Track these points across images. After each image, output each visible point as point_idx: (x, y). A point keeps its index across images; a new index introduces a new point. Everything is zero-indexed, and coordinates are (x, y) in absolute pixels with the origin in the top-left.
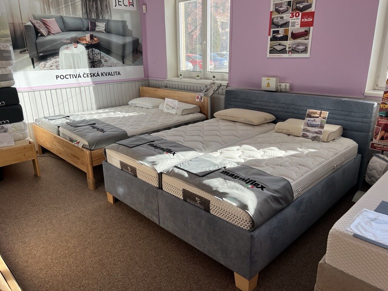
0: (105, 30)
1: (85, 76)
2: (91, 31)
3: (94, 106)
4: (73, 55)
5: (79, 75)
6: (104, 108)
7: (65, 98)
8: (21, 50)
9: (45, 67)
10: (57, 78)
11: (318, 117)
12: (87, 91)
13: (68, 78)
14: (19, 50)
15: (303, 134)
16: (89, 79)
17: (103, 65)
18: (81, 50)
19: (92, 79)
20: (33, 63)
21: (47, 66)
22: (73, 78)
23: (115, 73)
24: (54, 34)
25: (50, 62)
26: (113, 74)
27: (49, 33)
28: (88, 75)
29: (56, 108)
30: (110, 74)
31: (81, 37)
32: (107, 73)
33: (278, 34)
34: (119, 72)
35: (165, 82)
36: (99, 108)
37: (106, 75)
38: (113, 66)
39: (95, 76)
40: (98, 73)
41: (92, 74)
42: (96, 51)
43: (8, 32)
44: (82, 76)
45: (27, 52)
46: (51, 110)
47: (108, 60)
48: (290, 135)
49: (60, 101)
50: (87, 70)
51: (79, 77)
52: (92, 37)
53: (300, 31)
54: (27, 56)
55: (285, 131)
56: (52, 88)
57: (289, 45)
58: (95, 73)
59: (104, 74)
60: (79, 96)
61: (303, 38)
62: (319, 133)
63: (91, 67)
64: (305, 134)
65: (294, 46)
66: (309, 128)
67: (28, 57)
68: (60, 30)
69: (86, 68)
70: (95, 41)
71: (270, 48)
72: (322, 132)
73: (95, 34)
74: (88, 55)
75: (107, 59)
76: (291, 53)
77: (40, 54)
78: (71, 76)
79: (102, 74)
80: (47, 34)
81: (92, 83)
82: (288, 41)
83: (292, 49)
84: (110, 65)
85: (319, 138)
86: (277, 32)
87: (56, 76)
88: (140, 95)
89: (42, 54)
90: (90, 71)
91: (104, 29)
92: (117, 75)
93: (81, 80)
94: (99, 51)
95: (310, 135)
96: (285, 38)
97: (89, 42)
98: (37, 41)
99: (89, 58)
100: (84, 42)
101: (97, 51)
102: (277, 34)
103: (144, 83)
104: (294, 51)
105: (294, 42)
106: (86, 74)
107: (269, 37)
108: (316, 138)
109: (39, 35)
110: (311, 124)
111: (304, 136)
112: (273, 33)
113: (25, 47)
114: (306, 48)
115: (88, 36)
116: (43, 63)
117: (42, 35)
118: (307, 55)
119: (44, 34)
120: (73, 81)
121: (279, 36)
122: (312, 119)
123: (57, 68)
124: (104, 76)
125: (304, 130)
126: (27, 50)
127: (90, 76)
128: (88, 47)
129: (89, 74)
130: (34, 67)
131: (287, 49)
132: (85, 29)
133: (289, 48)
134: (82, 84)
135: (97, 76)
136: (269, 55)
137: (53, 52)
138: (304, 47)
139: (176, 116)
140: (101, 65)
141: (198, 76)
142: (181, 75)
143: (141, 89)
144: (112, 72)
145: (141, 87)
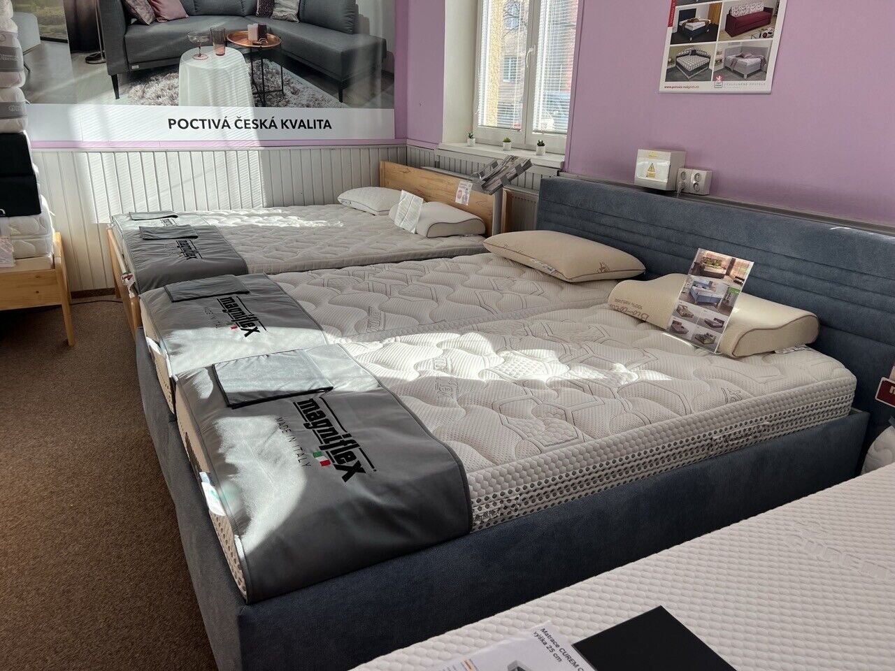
0: (298, 15)
1: (239, 124)
2: (261, 16)
3: (260, 198)
4: (215, 74)
5: (225, 121)
6: (284, 205)
7: (187, 174)
8: (88, 55)
9: (143, 97)
10: (170, 124)
11: (720, 276)
12: (244, 163)
13: (198, 128)
14: (85, 56)
15: (674, 322)
16: (252, 134)
17: (288, 102)
18: (233, 63)
19: (259, 135)
20: (116, 88)
21: (147, 95)
22: (210, 128)
23: (317, 123)
24: (168, 20)
25: (157, 86)
26: (312, 125)
27: (157, 18)
28: (247, 122)
29: (165, 195)
30: (304, 126)
31: (235, 31)
32: (296, 121)
33: (692, 21)
34: (327, 121)
35: (437, 153)
36: (271, 204)
37: (294, 127)
38: (314, 106)
39: (266, 128)
40: (272, 121)
41: (258, 123)
42: (271, 66)
43: (60, 12)
44: (232, 124)
45: (103, 60)
46: (153, 198)
47: (302, 90)
48: (645, 322)
49: (176, 179)
50: (248, 112)
51: (224, 126)
52: (262, 31)
53: (752, 11)
54: (101, 70)
55: (631, 309)
56: (156, 147)
57: (718, 53)
58: (266, 120)
59: (288, 124)
60: (221, 173)
61: (756, 32)
62: (715, 327)
63: (256, 105)
64: (678, 323)
65: (731, 57)
66: (693, 308)
67: (103, 73)
68: (183, 12)
69: (246, 105)
70: (270, 42)
71: (669, 63)
72: (725, 325)
73: (270, 24)
74: (252, 74)
75: (299, 87)
76: (722, 80)
77: (133, 67)
78: (206, 123)
79: (283, 124)
80: (151, 20)
81: (257, 144)
82: (717, 42)
83: (726, 68)
84: (305, 102)
85: (713, 342)
86: (689, 15)
87: (170, 120)
88: (378, 180)
89: (138, 67)
90: (255, 113)
91: (295, 12)
92: (323, 126)
93: (232, 134)
94: (279, 67)
95: (691, 328)
96: (709, 33)
97: (254, 44)
98: (127, 36)
99: (253, 83)
100: (245, 44)
101: (273, 66)
102: (689, 22)
103: (392, 152)
104: (730, 70)
105: (733, 44)
106: (243, 122)
107: (670, 31)
108: (706, 341)
109: (133, 21)
110: (699, 297)
111: (677, 330)
112: (680, 20)
113: (97, 48)
114: (764, 62)
115: (252, 28)
116: (138, 87)
117: (140, 22)
118: (763, 86)
119: (146, 21)
120: (211, 134)
121: (695, 26)
122: (706, 280)
123: (173, 101)
124: (288, 128)
125: (678, 310)
126: (104, 56)
127: (252, 125)
128: (252, 55)
129: (251, 120)
130: (117, 97)
131: (712, 67)
132: (246, 11)
133: (718, 62)
134: (231, 144)
135: (270, 128)
136: (664, 86)
137: (164, 63)
138: (759, 60)
139: (414, 238)
140: (283, 102)
141: (507, 141)
142: (471, 137)
143: (381, 167)
144: (308, 121)
145: (381, 163)
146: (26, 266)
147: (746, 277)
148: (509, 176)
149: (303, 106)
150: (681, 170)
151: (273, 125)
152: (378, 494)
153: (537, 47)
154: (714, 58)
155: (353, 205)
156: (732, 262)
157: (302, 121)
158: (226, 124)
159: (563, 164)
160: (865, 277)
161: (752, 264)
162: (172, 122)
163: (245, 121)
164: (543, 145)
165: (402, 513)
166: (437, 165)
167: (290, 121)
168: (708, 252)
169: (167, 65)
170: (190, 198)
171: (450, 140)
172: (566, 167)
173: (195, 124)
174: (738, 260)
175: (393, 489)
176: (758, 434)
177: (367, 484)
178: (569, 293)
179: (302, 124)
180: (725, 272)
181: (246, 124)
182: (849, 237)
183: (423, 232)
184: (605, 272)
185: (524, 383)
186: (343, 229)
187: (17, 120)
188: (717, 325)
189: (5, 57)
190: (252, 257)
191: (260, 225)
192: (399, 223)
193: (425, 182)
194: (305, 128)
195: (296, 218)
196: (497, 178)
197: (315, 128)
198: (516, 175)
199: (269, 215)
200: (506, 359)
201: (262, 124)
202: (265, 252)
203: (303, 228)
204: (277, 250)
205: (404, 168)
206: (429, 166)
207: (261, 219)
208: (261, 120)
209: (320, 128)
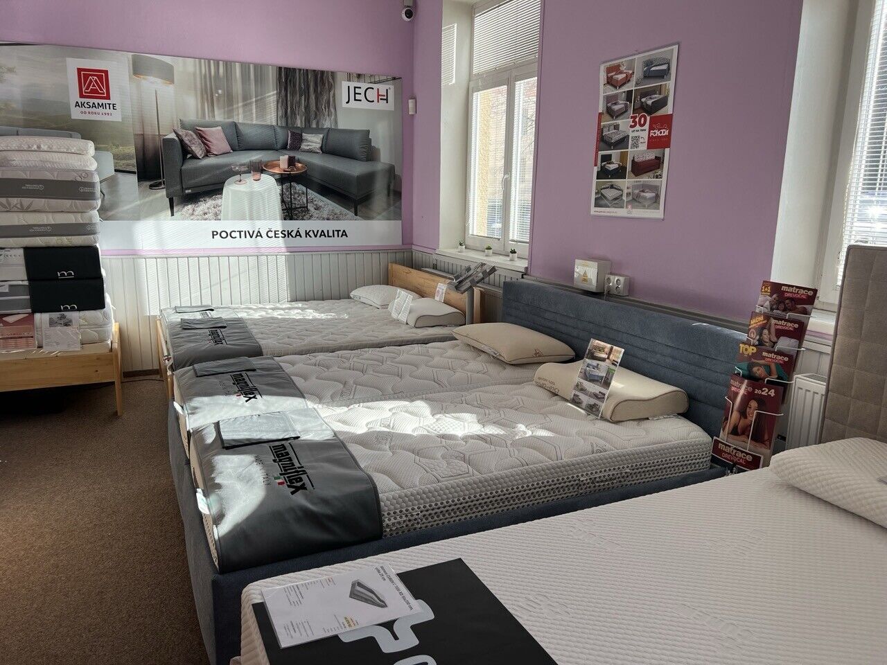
0: (321, 148)
1: (270, 234)
2: (290, 149)
3: (285, 294)
4: (251, 195)
5: (259, 232)
6: (305, 300)
7: (225, 276)
8: (152, 183)
9: (193, 214)
10: (213, 235)
11: (603, 360)
12: (272, 265)
13: (236, 237)
14: (149, 183)
15: (575, 395)
16: (280, 242)
17: (311, 216)
18: (267, 188)
19: (285, 242)
20: (172, 207)
21: (196, 213)
22: (246, 237)
23: (336, 233)
24: (217, 155)
25: (205, 205)
26: (331, 234)
27: (208, 153)
28: (277, 233)
29: (206, 292)
31: (269, 161)
32: (318, 231)
33: (610, 163)
34: (344, 231)
35: (435, 257)
36: (295, 300)
37: (316, 236)
38: (333, 219)
39: (292, 237)
40: (298, 231)
41: (286, 233)
42: (298, 188)
43: (131, 150)
44: (264, 234)
45: (163, 186)
46: (196, 295)
47: (323, 206)
48: (557, 395)
49: (215, 278)
50: (278, 225)
51: (257, 236)
52: (292, 162)
53: (648, 158)
54: (161, 193)
55: (548, 385)
56: (202, 253)
57: (628, 188)
58: (292, 231)
59: (311, 234)
60: (254, 274)
61: (651, 174)
62: (599, 398)
63: (285, 219)
64: (577, 396)
65: (637, 191)
66: (587, 385)
67: (162, 197)
68: (228, 148)
69: (276, 219)
70: (298, 169)
71: (596, 193)
72: (606, 397)
73: (298, 156)
74: (282, 195)
75: (321, 204)
76: (632, 208)
77: (187, 191)
78: (243, 234)
79: (307, 234)
80: (203, 156)
81: (284, 250)
82: (627, 180)
83: (633, 199)
84: (325, 216)
85: (598, 410)
86: (607, 159)
87: (213, 232)
88: (387, 279)
89: (190, 191)
90: (283, 225)
91: (319, 146)
92: (340, 235)
93: (264, 242)
94: (304, 189)
95: (585, 400)
96: (620, 173)
97: (285, 171)
98: (183, 168)
99: (283, 201)
100: (277, 171)
101: (300, 188)
102: (608, 163)
103: (399, 256)
104: (636, 200)
105: (637, 181)
106: (273, 232)
107: (596, 169)
108: (594, 410)
109: (189, 156)
110: (591, 375)
111: (576, 401)
112: (602, 162)
113: (160, 178)
114: (657, 197)
115: (283, 160)
116: (190, 206)
117: (195, 157)
118: (658, 214)
119: (198, 155)
120: (246, 242)
121: (612, 167)
122: (595, 363)
123: (217, 217)
124: (310, 236)
125: (577, 385)
126: (164, 183)
127: (281, 235)
128: (282, 179)
129: (280, 231)
130: (172, 215)
131: (624, 198)
132: (279, 146)
133: (628, 194)
134: (263, 250)
135: (295, 237)
136: (594, 210)
137: (211, 188)
138: (654, 194)
139: (404, 327)
140: (308, 216)
141: (489, 248)
142: (461, 244)
143: (389, 268)
144: (328, 231)
145: (390, 264)
146: (91, 350)
147: (619, 361)
148: (477, 279)
149: (324, 219)
150: (607, 276)
151: (298, 234)
152: (313, 504)
153: (511, 174)
154: (626, 191)
155: (362, 300)
156: (611, 349)
157: (323, 231)
158: (259, 235)
159: (526, 268)
160: (714, 361)
161: (623, 350)
162: (215, 233)
163: (275, 231)
164: (515, 252)
165: (328, 517)
166: (435, 267)
167: (313, 231)
168: (597, 341)
169: (213, 189)
170: (226, 294)
171: (446, 248)
172: (529, 271)
173: (233, 235)
174: (615, 347)
175: (325, 501)
176: (623, 480)
177: (307, 497)
178: (509, 373)
179: (323, 234)
180: (606, 356)
181: (275, 234)
182: (704, 330)
183: (412, 323)
184: (539, 356)
185: (443, 437)
186: (348, 320)
187: (92, 236)
188: (600, 397)
189: (87, 190)
190: (266, 343)
191: (280, 317)
192: (394, 315)
193: (422, 281)
194: (325, 236)
195: (312, 311)
196: (467, 281)
197: (334, 236)
198: (483, 279)
199: (290, 309)
200: (437, 420)
201: (289, 234)
202: (279, 339)
203: (314, 320)
204: (288, 338)
205: (407, 269)
206: (429, 267)
207: (282, 312)
208: (288, 231)
209: (338, 236)
